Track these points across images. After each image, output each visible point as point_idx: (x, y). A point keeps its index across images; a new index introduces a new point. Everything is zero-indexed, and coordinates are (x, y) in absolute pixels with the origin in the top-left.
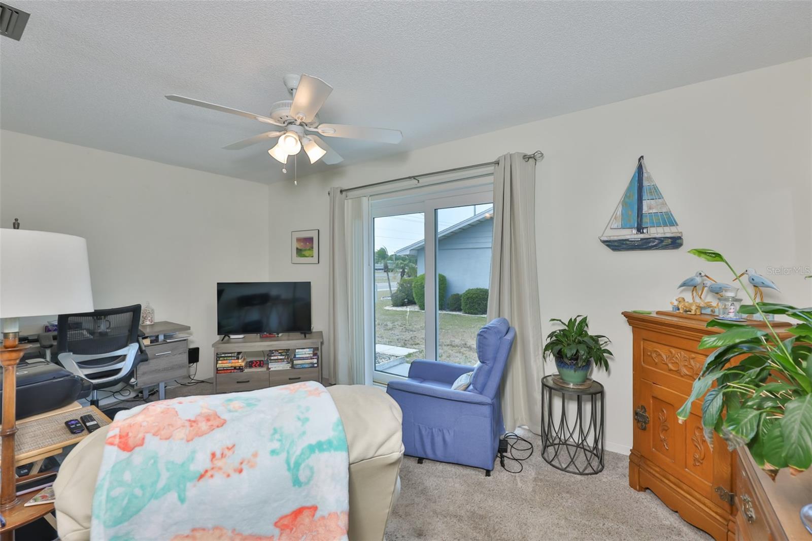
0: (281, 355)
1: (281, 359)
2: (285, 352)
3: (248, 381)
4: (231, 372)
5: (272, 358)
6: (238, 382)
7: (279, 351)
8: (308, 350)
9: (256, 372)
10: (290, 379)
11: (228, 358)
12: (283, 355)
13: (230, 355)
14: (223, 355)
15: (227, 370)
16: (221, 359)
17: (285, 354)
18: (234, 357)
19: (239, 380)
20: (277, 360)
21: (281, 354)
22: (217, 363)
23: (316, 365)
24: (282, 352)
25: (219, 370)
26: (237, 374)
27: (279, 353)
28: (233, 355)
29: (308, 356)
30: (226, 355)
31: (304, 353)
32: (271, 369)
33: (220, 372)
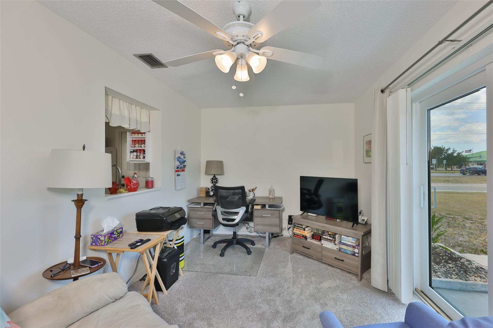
0: (330, 237)
1: (330, 240)
2: (333, 235)
3: (309, 249)
4: (301, 238)
5: (324, 237)
6: (303, 247)
7: (330, 233)
8: (351, 238)
9: (314, 244)
10: (335, 258)
11: (300, 228)
12: (331, 237)
13: (300, 226)
14: (297, 225)
15: (299, 235)
16: (296, 227)
17: (333, 236)
18: (302, 228)
19: (304, 246)
20: (327, 239)
21: (330, 235)
22: (294, 230)
23: (357, 255)
24: (331, 235)
25: (295, 234)
26: (303, 240)
27: (329, 234)
28: (302, 226)
29: (350, 244)
30: (298, 225)
31: (348, 240)
32: (323, 245)
33: (295, 236)
